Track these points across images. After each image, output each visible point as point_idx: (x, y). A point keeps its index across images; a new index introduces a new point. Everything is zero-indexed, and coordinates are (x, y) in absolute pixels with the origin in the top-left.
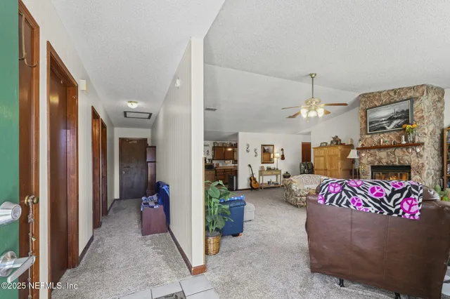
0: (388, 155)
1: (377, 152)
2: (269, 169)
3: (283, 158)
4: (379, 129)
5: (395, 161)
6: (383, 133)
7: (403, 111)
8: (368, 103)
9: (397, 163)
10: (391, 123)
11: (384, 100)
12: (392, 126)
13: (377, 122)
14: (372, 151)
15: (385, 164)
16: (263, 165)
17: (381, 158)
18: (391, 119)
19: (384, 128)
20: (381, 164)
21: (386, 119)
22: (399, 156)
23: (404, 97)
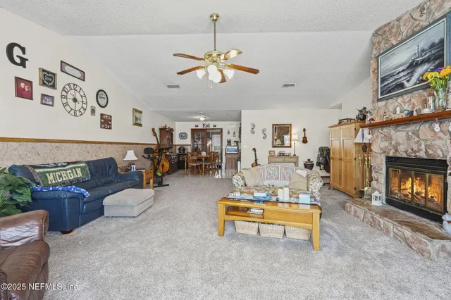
0: (409, 138)
1: (393, 132)
2: (282, 155)
3: (305, 141)
4: (393, 90)
5: (419, 150)
6: (401, 95)
7: (433, 46)
8: (382, 45)
9: (422, 155)
10: (411, 74)
11: (405, 30)
12: (414, 79)
13: (392, 76)
14: (386, 130)
15: (404, 155)
16: (273, 149)
17: (398, 144)
18: (413, 66)
19: (401, 86)
20: (398, 155)
21: (404, 67)
22: (425, 140)
23: (438, 15)
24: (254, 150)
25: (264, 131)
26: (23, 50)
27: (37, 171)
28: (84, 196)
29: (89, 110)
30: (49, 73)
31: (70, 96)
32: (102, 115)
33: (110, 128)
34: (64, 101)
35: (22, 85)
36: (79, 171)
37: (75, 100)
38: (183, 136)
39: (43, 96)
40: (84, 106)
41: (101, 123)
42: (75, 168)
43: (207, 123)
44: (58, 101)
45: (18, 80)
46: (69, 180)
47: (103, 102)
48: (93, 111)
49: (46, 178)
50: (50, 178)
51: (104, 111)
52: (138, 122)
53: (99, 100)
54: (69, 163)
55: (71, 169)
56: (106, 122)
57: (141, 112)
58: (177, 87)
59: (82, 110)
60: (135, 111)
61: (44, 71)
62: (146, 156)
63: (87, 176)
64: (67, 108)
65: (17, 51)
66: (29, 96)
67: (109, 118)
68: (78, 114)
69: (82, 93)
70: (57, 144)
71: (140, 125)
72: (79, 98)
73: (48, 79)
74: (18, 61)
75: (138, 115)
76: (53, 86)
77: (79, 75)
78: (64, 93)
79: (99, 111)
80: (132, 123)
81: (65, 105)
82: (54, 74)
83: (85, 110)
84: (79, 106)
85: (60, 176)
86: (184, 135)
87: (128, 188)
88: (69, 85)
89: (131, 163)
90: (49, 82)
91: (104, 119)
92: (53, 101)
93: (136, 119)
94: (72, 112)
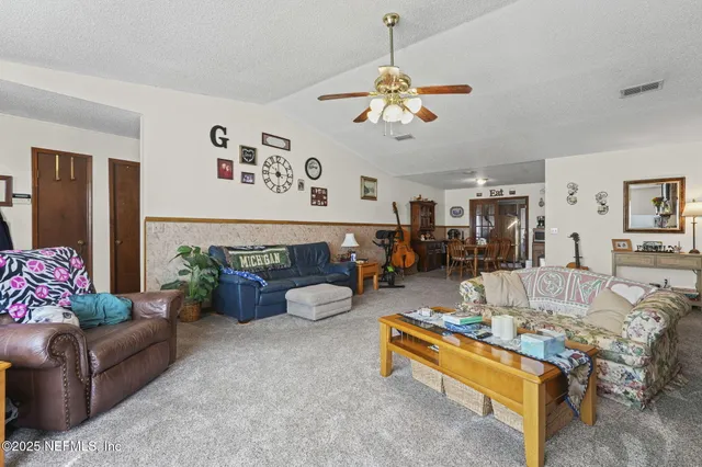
2: (651, 249)
16: (626, 236)
24: (575, 236)
25: (599, 197)
26: (224, 130)
27: (230, 252)
28: (261, 286)
29: (296, 184)
30: (248, 148)
31: (272, 171)
32: (313, 189)
33: (326, 205)
34: (266, 176)
35: (224, 165)
36: (277, 256)
37: (278, 174)
38: (457, 212)
39: (244, 174)
40: (290, 180)
41: (312, 198)
42: (272, 252)
43: (498, 188)
44: (259, 178)
45: (220, 161)
46: (265, 266)
47: (313, 173)
48: (301, 185)
49: (239, 260)
50: (244, 262)
51: (316, 184)
52: (370, 194)
53: (310, 171)
54: (267, 247)
55: (268, 253)
56: (319, 197)
57: (375, 180)
58: (410, 137)
59: (287, 185)
60: (365, 179)
61: (243, 147)
62: (379, 241)
63: (287, 262)
64: (269, 184)
65: (219, 133)
66: (230, 176)
67: (324, 192)
68: (282, 189)
69: (286, 165)
70: (258, 225)
71: (374, 198)
72: (283, 171)
73: (249, 155)
74: (220, 142)
75: (369, 185)
76: (253, 163)
77: (283, 144)
78: (266, 168)
79: (309, 184)
80: (359, 196)
81: (266, 181)
82: (254, 149)
83: (290, 184)
84: (282, 181)
85: (255, 261)
86: (458, 210)
87: (327, 282)
88: (271, 158)
89: (350, 251)
90: (249, 158)
91: (317, 195)
92: (253, 178)
93: (366, 190)
94: (275, 189)
